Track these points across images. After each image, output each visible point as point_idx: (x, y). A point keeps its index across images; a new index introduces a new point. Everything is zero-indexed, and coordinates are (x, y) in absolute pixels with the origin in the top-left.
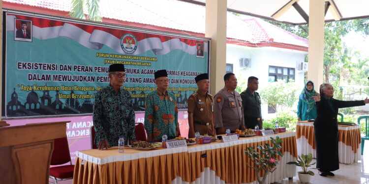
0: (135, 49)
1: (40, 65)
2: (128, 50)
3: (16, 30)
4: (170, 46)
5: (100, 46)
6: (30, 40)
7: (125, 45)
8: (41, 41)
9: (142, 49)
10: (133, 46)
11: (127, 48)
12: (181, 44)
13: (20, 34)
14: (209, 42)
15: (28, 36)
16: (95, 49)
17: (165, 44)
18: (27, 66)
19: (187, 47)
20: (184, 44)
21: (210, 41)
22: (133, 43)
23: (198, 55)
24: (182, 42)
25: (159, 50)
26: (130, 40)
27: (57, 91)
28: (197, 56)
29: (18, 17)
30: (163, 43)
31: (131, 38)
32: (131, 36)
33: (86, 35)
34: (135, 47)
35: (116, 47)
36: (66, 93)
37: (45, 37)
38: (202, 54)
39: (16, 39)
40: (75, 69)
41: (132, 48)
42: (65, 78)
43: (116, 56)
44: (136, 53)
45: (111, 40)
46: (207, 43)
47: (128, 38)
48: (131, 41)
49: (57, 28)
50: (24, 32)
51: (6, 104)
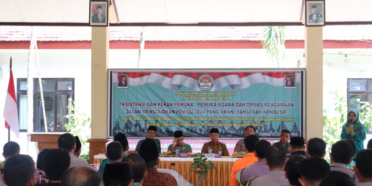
0: (212, 87)
1: (134, 103)
2: (204, 87)
3: (118, 82)
4: (250, 81)
5: (180, 86)
6: (127, 87)
7: (202, 84)
8: (134, 88)
9: (219, 85)
10: (210, 84)
11: (203, 86)
12: (264, 78)
13: (120, 84)
14: (302, 72)
15: (126, 85)
16: (174, 89)
17: (244, 79)
18: (125, 104)
19: (271, 80)
20: (268, 78)
21: (304, 71)
22: (210, 81)
23: (287, 85)
24: (265, 76)
25: (237, 85)
26: (207, 79)
27: (146, 121)
28: (286, 88)
29: (119, 73)
30: (241, 79)
31: (207, 78)
32: (208, 76)
33: (168, 79)
34: (212, 84)
35: (193, 86)
36: (151, 122)
37: (136, 85)
38: (293, 84)
39: (118, 87)
40: (159, 105)
41: (208, 86)
42: (151, 111)
43: (193, 94)
44: (213, 89)
45: (188, 82)
46: (300, 74)
47: (204, 78)
48: (207, 81)
49: (145, 78)
50: (123, 82)
51: (112, 129)
